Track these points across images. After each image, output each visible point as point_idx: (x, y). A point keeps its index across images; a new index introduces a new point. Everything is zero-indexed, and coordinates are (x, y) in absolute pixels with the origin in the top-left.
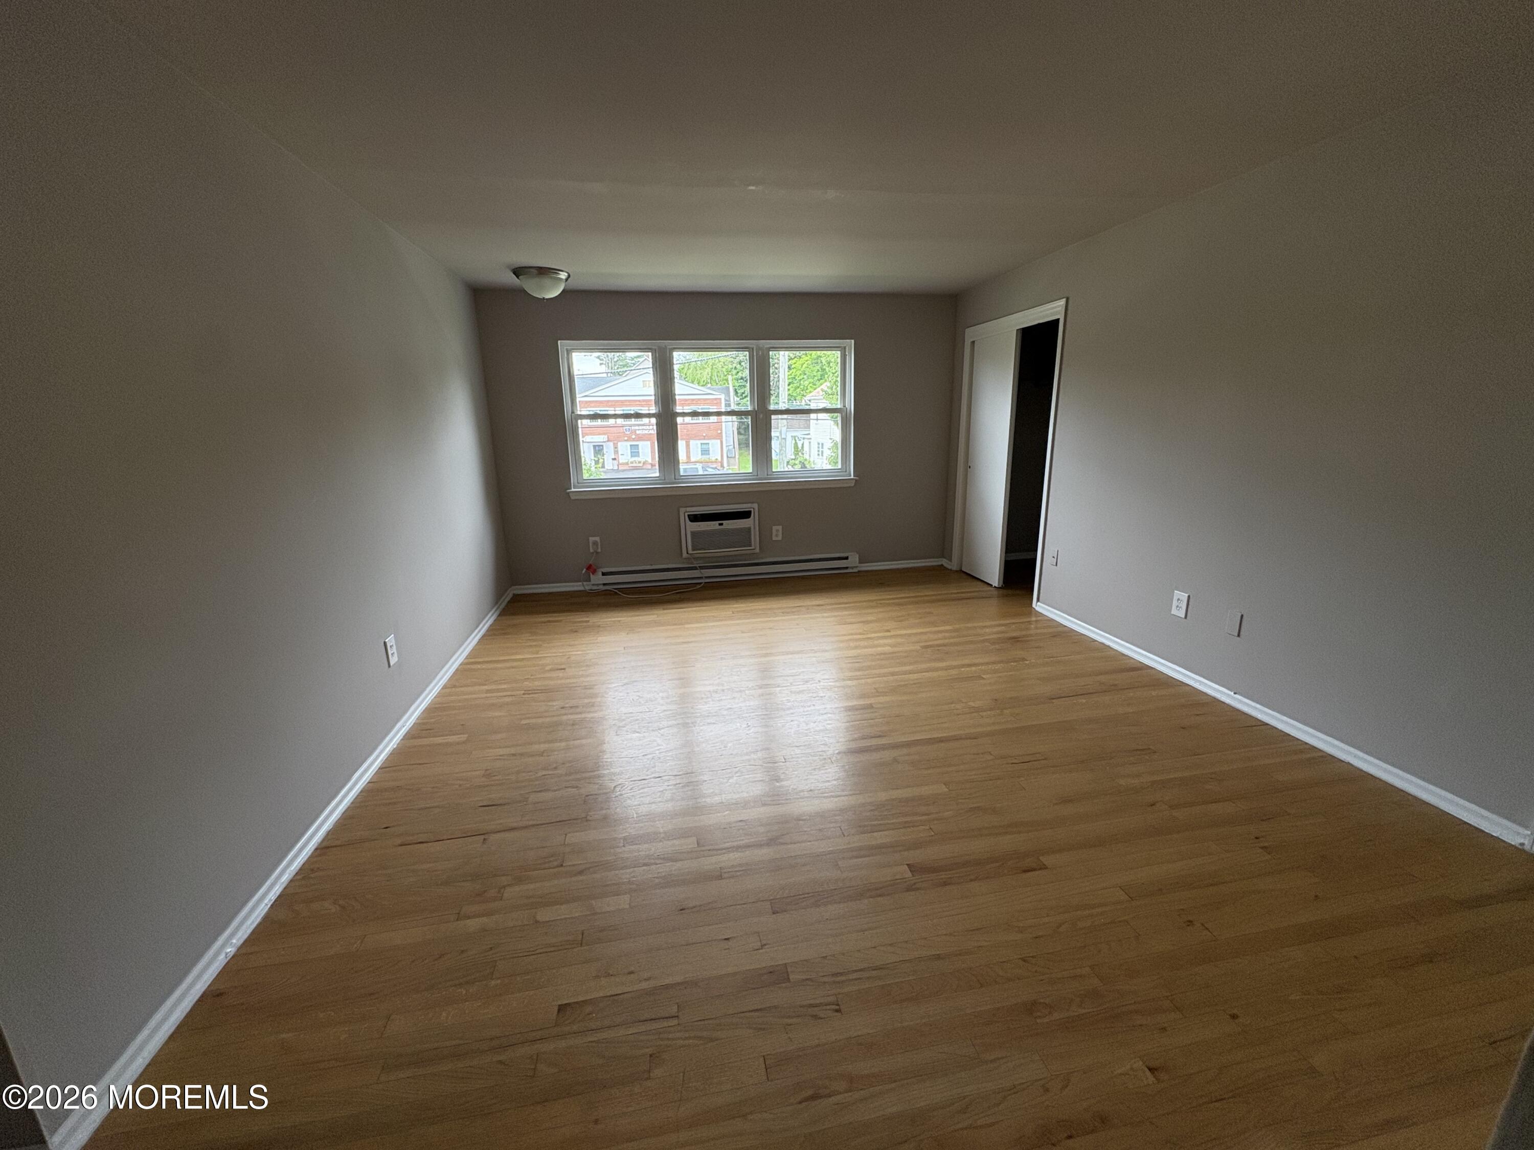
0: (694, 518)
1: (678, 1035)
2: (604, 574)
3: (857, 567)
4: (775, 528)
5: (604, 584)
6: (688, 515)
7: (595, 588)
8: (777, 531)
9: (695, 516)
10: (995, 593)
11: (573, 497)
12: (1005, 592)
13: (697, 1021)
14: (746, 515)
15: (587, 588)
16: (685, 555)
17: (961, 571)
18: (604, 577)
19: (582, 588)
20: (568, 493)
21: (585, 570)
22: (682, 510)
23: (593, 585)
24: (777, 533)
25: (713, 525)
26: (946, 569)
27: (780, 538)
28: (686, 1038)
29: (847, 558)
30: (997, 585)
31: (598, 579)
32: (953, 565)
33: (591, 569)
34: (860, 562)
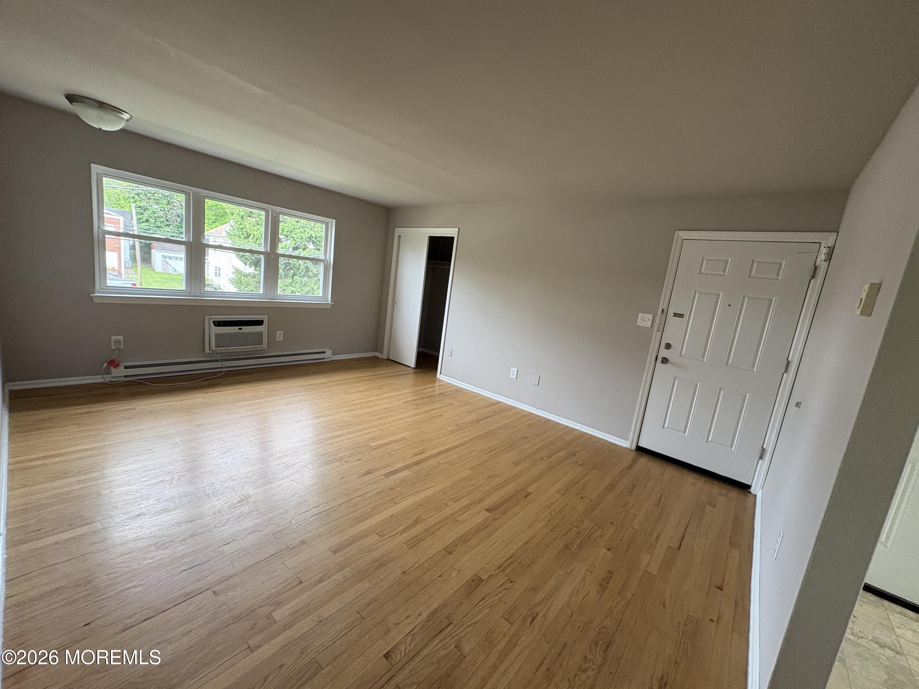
0: (218, 324)
1: (460, 630)
2: (126, 367)
3: (330, 358)
4: (278, 332)
5: (125, 376)
6: (213, 321)
7: (113, 380)
8: (280, 334)
9: (219, 322)
10: (413, 371)
11: (96, 301)
12: (417, 370)
13: (462, 619)
14: (260, 323)
15: (107, 380)
16: (207, 351)
17: (388, 359)
18: (127, 370)
19: (103, 381)
20: (91, 297)
21: (106, 364)
22: (207, 318)
23: (113, 377)
24: (280, 336)
25: (234, 330)
26: (379, 358)
27: (281, 339)
28: (464, 629)
29: (324, 352)
30: (413, 367)
31: (119, 373)
32: (384, 356)
33: (113, 363)
34: (332, 355)
